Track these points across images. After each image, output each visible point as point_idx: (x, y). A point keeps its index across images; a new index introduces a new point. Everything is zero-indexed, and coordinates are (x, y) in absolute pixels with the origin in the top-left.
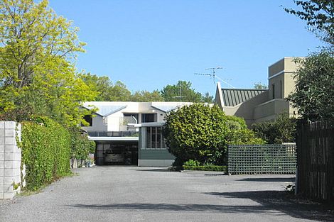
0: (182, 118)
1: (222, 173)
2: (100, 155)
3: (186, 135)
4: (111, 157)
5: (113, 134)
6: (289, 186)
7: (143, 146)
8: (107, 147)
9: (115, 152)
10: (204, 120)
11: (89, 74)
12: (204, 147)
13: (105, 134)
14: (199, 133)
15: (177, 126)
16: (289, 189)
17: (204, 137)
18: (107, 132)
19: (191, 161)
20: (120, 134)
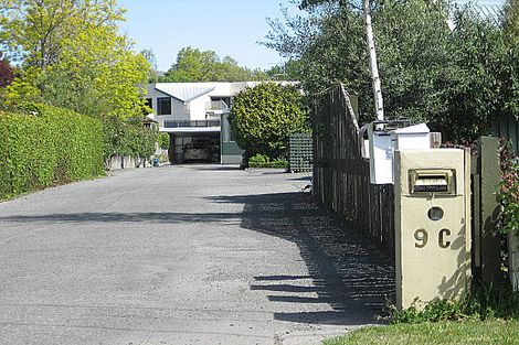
0: (247, 101)
1: (284, 170)
2: (179, 150)
3: (251, 123)
4: (192, 153)
5: (197, 123)
6: (308, 187)
7: (226, 138)
8: (188, 140)
9: (196, 147)
10: (274, 103)
11: (189, 48)
12: (274, 138)
13: (187, 124)
14: (268, 120)
15: (241, 111)
16: (308, 190)
17: (273, 125)
18: (190, 122)
19: (259, 156)
20: (207, 123)
